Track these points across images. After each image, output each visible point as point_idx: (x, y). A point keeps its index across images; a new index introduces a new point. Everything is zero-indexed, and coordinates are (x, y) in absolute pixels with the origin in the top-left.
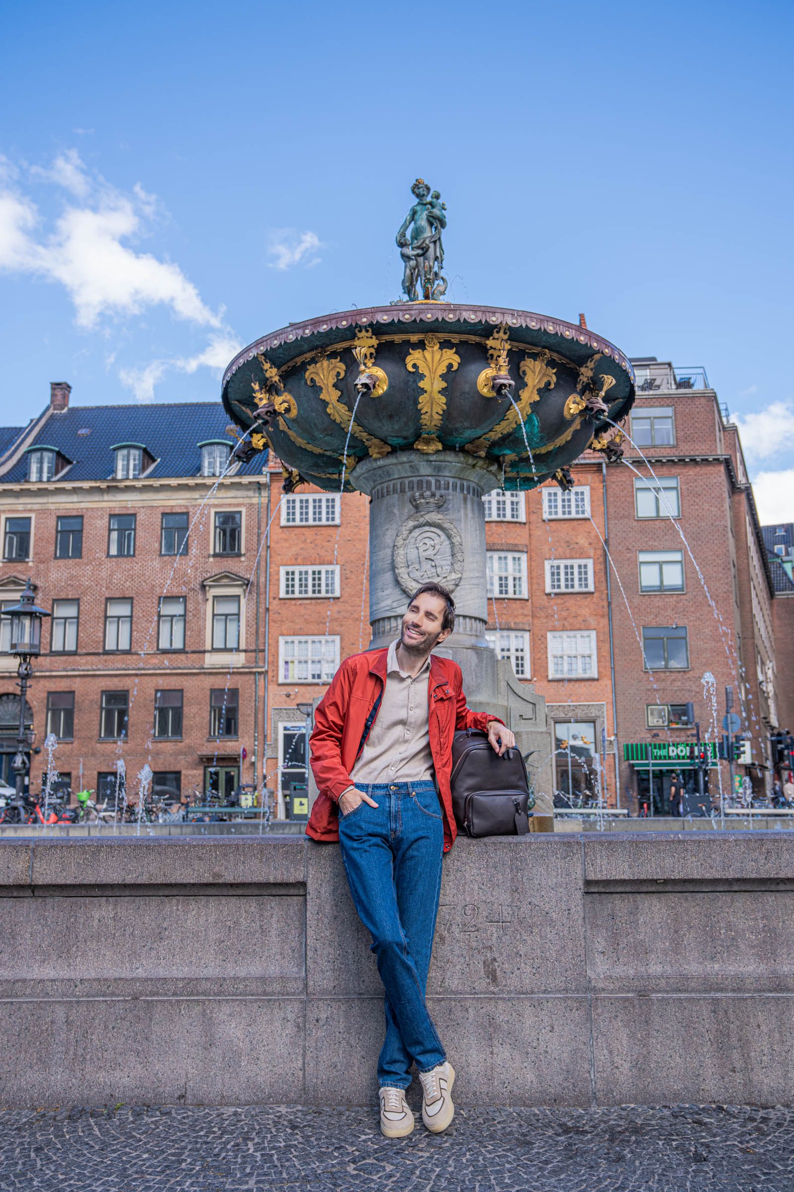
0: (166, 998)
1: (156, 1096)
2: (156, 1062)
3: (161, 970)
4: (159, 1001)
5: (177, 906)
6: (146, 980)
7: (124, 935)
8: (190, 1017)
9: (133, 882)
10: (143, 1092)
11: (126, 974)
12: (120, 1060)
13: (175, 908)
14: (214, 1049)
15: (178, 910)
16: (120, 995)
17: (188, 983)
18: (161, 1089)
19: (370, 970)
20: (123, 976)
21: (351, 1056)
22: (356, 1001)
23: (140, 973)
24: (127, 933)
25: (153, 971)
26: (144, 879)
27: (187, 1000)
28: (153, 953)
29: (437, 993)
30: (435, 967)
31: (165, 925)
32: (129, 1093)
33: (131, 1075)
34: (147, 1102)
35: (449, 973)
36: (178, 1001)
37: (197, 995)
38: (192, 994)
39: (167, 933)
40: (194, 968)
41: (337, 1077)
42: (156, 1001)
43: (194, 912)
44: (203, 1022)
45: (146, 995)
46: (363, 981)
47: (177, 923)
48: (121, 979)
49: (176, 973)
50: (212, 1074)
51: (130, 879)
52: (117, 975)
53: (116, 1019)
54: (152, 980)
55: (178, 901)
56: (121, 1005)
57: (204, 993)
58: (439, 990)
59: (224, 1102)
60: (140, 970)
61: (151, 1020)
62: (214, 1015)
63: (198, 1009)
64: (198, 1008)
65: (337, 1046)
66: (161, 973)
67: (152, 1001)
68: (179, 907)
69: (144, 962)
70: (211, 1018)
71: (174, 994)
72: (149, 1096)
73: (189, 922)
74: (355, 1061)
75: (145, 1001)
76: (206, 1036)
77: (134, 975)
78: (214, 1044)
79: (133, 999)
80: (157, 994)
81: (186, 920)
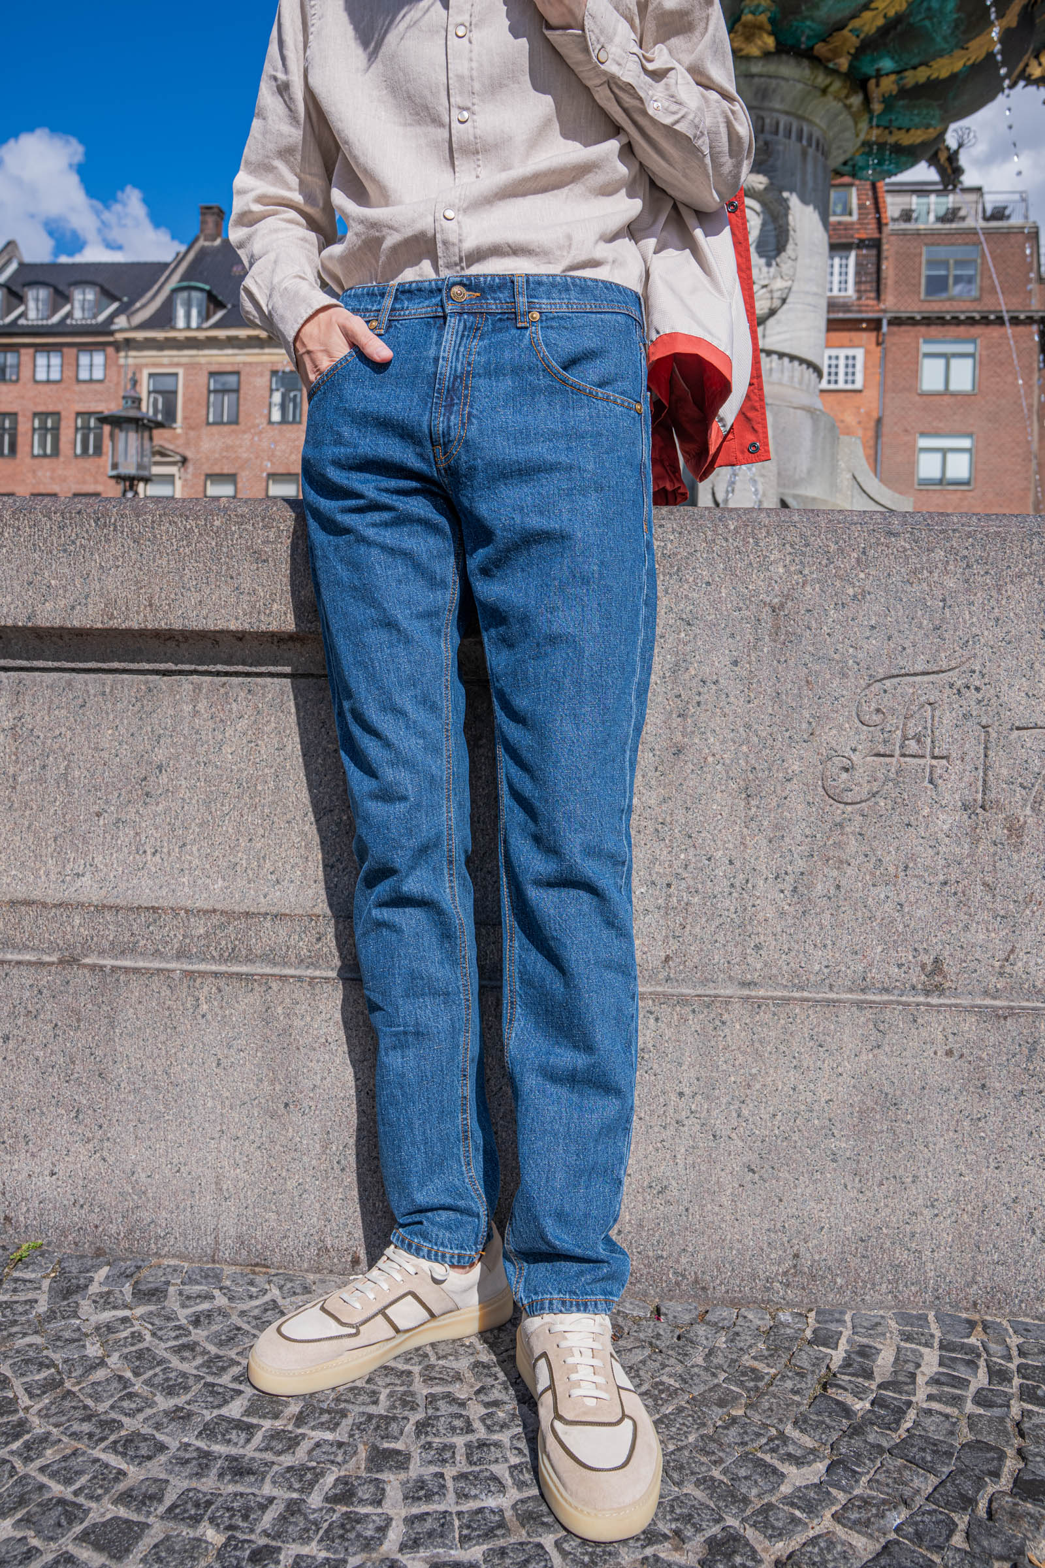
0: (156, 964)
1: (131, 1231)
2: (130, 1140)
3: (146, 882)
4: (136, 970)
5: (194, 701)
6: (101, 908)
7: (41, 780)
8: (224, 1022)
9: (58, 623)
10: (94, 1218)
11: (46, 888)
12: (28, 1130)
13: (188, 708)
14: (296, 1117)
15: (196, 713)
16: (26, 947)
17: (222, 926)
18: (146, 1216)
19: (783, 914)
20: (36, 895)
21: (712, 1161)
22: (736, 1006)
23: (88, 889)
24: (51, 774)
25: (122, 886)
26: (88, 617)
27: (216, 974)
28: (126, 835)
29: (986, 993)
30: (986, 916)
31: (160, 755)
32: (55, 1218)
33: (60, 1169)
34: (108, 1244)
35: (1028, 935)
36: (189, 974)
37: (249, 960)
38: (233, 958)
39: (164, 779)
40: (241, 883)
41: (666, 1219)
42: (126, 970)
43: (243, 724)
44: (266, 1039)
45: (101, 953)
46: (758, 947)
47: (194, 752)
48: (28, 903)
49: (186, 894)
50: (291, 1184)
51: (49, 615)
52: (21, 892)
53: (13, 1015)
54: (117, 909)
55: (198, 688)
56: (27, 977)
57: (268, 958)
58: (994, 982)
59: (326, 1263)
60: (86, 880)
61: (112, 1024)
62: (297, 1023)
63: (247, 1002)
64: (250, 999)
65: (671, 1131)
66: (146, 891)
67: (114, 969)
68: (201, 706)
69: (99, 859)
70: (286, 1032)
71: (181, 955)
72: (113, 1229)
73: (227, 749)
74: (725, 1178)
75: (93, 968)
76: (272, 1082)
77: (69, 894)
78: (297, 1102)
79: (61, 962)
80: (131, 950)
81: (221, 744)
